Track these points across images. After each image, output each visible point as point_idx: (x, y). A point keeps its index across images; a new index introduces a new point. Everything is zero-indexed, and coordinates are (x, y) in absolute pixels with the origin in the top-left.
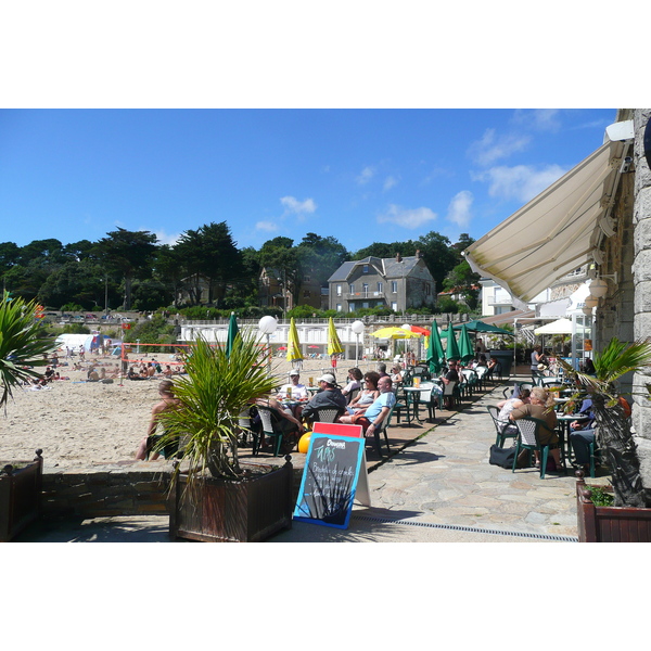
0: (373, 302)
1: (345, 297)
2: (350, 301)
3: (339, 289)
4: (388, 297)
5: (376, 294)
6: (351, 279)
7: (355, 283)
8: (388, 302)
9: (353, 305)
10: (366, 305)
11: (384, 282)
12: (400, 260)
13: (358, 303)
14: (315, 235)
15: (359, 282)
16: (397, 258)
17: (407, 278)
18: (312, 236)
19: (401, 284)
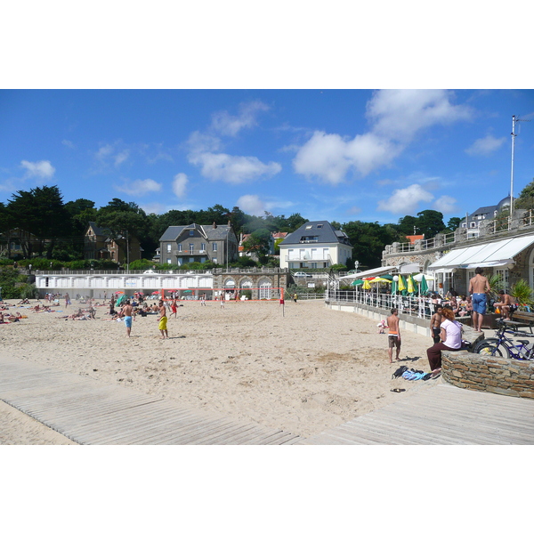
0: (198, 258)
1: (175, 253)
2: (178, 257)
3: (169, 248)
4: (210, 254)
5: (201, 252)
6: (179, 240)
7: (183, 243)
8: (210, 258)
9: (181, 259)
10: (192, 260)
11: (207, 244)
12: (216, 227)
13: (185, 258)
14: (120, 200)
15: (186, 242)
16: (213, 226)
17: (225, 241)
18: (117, 201)
19: (220, 244)
